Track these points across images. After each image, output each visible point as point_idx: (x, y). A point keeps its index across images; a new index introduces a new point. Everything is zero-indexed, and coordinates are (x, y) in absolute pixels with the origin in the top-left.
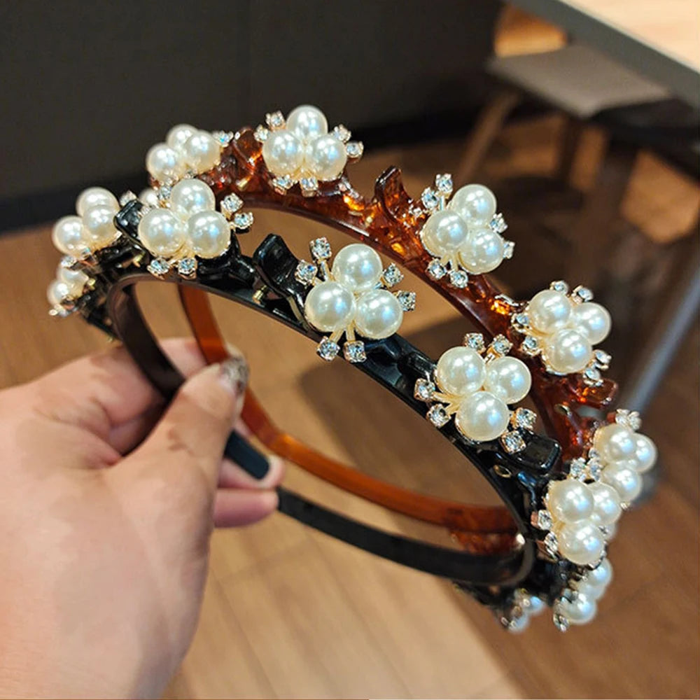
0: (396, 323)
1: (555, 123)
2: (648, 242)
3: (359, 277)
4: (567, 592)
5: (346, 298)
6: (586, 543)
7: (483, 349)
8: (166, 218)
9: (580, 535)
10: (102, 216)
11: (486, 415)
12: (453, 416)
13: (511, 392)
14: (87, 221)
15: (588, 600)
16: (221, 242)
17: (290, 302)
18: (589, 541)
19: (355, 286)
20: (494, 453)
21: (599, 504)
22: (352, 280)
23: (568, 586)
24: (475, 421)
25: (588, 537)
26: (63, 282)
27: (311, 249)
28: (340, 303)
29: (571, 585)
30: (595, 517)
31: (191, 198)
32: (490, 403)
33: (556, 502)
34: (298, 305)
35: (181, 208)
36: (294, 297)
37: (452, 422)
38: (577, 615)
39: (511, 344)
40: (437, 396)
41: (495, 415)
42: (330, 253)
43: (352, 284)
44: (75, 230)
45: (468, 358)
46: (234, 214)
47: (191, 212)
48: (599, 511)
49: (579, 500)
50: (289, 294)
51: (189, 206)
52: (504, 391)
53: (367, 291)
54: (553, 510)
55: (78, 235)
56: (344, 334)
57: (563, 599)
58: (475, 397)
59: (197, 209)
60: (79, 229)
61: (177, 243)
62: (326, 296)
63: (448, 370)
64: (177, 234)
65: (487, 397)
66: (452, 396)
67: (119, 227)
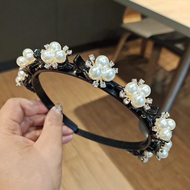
0: (113, 77)
1: (140, 41)
2: (165, 71)
3: (103, 64)
4: (160, 150)
5: (100, 70)
6: (167, 134)
7: (137, 83)
8: (48, 52)
9: (165, 133)
10: (30, 55)
11: (140, 100)
12: (130, 101)
13: (146, 94)
14: (25, 57)
15: (166, 151)
16: (64, 58)
17: (84, 73)
18: (168, 134)
19: (102, 67)
20: (141, 111)
21: (170, 124)
22: (101, 65)
23: (161, 148)
24: (137, 102)
25: (167, 133)
26: (19, 77)
27: (89, 58)
28: (98, 71)
29: (162, 148)
30: (169, 128)
31: (55, 47)
32: (141, 97)
33: (158, 124)
34: (86, 74)
35: (52, 50)
36: (85, 71)
37: (130, 103)
38: (164, 156)
39: (144, 81)
40: (125, 96)
41: (142, 100)
42: (94, 58)
43: (101, 66)
44: (22, 60)
45: (134, 85)
46: (66, 51)
47: (55, 51)
48: (170, 126)
49: (165, 123)
50: (84, 71)
51: (54, 49)
52: (144, 94)
53: (105, 68)
54: (158, 126)
55: (23, 61)
56: (99, 81)
57: (159, 151)
58: (136, 95)
59: (56, 50)
60: (23, 59)
61: (52, 59)
62: (94, 70)
63: (128, 88)
64: (51, 57)
65: (139, 95)
66: (130, 96)
67: (35, 57)
